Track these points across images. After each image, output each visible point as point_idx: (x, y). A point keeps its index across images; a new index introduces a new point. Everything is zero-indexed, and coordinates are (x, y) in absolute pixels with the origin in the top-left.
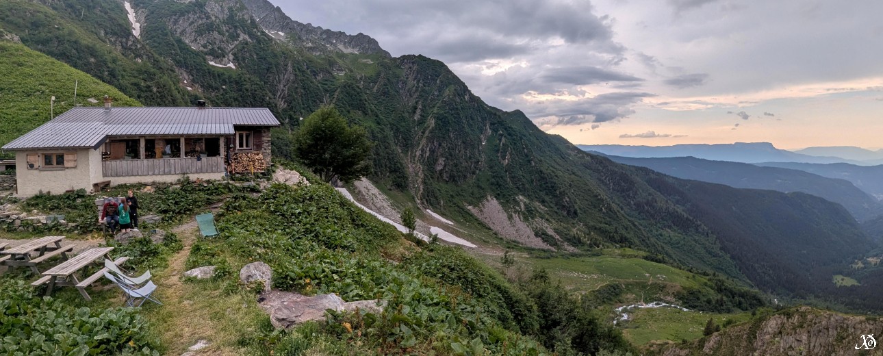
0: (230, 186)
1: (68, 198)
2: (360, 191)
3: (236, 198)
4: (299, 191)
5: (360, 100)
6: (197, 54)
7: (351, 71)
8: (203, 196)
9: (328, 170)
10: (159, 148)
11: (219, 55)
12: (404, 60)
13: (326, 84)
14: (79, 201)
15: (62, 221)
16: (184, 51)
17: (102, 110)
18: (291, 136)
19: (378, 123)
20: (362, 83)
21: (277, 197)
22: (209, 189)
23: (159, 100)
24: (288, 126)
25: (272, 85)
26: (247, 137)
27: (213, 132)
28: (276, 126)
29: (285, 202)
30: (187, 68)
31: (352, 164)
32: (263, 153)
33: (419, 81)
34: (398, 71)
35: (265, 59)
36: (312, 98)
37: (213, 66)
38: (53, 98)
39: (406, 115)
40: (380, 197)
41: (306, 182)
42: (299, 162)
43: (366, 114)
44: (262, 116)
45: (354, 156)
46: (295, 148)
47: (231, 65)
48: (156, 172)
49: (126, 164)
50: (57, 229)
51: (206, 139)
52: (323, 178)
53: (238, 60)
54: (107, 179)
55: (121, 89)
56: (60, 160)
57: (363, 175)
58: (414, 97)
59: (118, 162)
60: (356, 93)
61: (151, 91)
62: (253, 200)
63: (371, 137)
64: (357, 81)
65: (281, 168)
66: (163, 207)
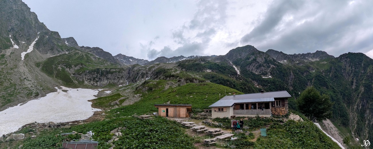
0: (273, 120)
1: (224, 119)
2: (325, 125)
3: (275, 124)
4: (299, 124)
5: (325, 82)
6: (258, 75)
7: (318, 69)
8: (263, 122)
9: (312, 115)
10: (250, 106)
11: (265, 74)
12: (341, 57)
13: (308, 77)
14: (227, 120)
15: (222, 125)
16: (254, 75)
17: (233, 96)
18: (296, 101)
19: (334, 92)
20: (324, 73)
21: (290, 125)
22: (265, 120)
23: (249, 91)
24: (294, 97)
25: (286, 81)
26: (279, 102)
27: (267, 101)
28: (290, 97)
29: (293, 127)
30: (256, 80)
31: (323, 112)
32: (285, 108)
33: (352, 67)
34: (340, 64)
35: (282, 72)
36: (303, 84)
37: (264, 78)
38: (220, 94)
39: (348, 86)
40: (334, 129)
41: (302, 120)
42: (299, 111)
43: (328, 88)
44: (284, 94)
45: (324, 109)
46: (298, 106)
47: (270, 77)
48: (249, 113)
49: (240, 111)
50: (220, 127)
51: (265, 103)
52: (309, 118)
53: (272, 74)
54: (234, 115)
55: (237, 90)
56: (222, 110)
57: (328, 118)
58: (351, 76)
59: (238, 110)
60: (322, 79)
61: (246, 89)
62: (281, 125)
63: (331, 99)
64: (321, 73)
65: (292, 113)
66: (250, 124)
